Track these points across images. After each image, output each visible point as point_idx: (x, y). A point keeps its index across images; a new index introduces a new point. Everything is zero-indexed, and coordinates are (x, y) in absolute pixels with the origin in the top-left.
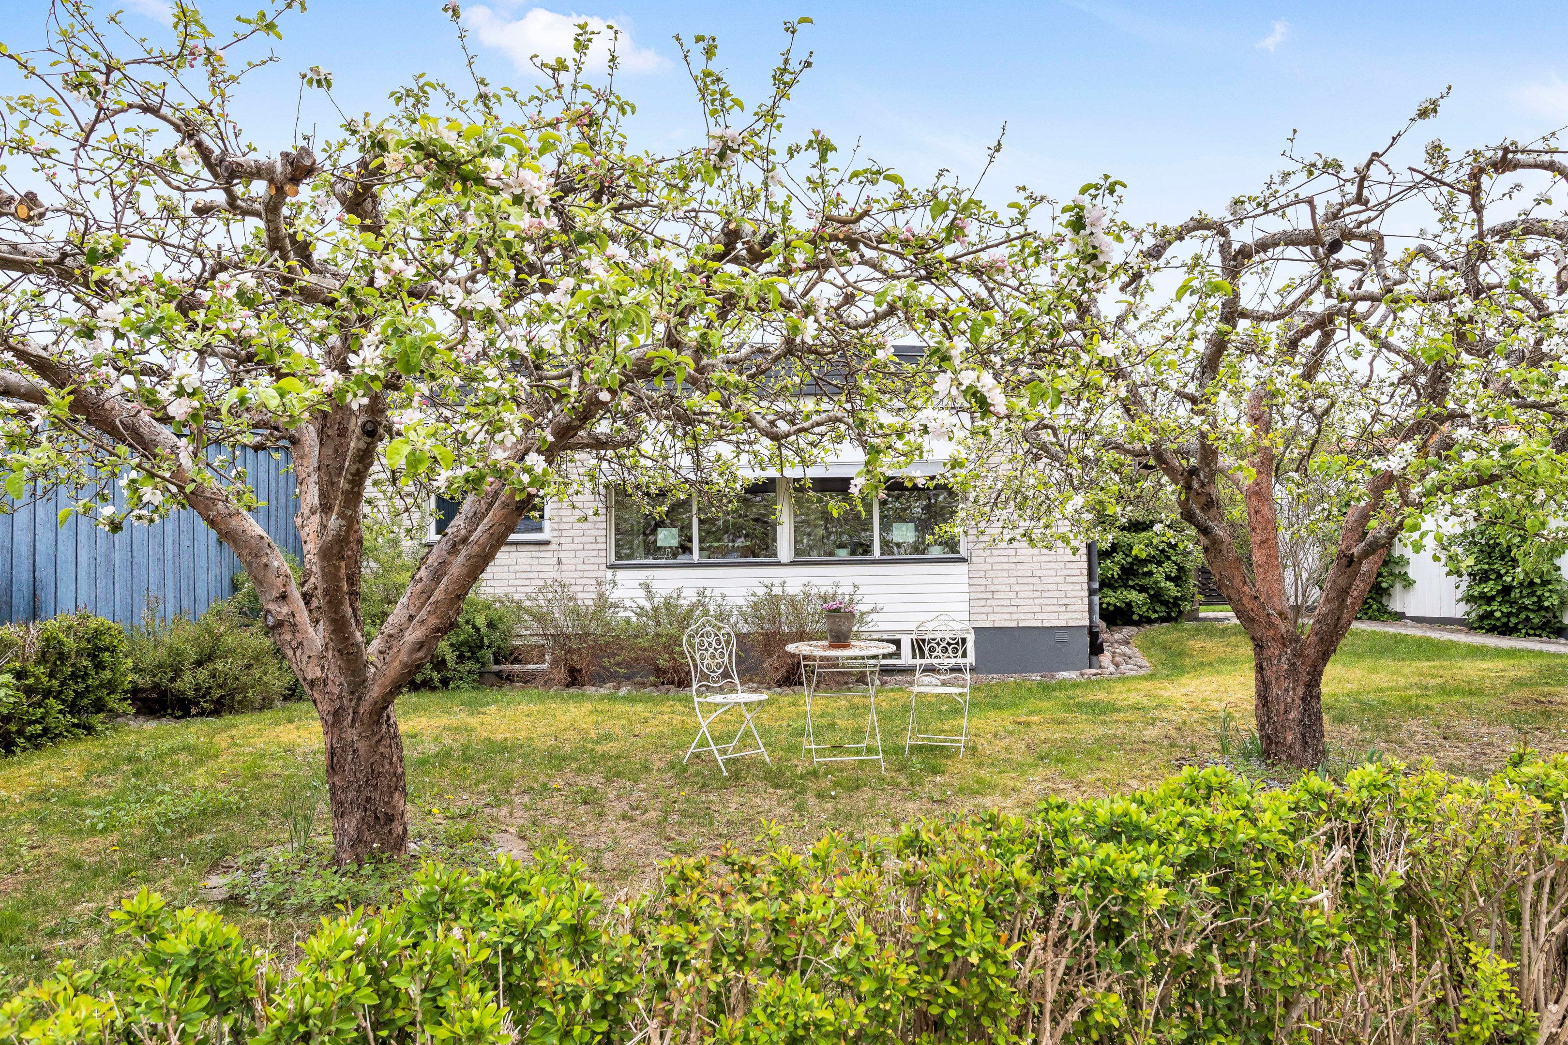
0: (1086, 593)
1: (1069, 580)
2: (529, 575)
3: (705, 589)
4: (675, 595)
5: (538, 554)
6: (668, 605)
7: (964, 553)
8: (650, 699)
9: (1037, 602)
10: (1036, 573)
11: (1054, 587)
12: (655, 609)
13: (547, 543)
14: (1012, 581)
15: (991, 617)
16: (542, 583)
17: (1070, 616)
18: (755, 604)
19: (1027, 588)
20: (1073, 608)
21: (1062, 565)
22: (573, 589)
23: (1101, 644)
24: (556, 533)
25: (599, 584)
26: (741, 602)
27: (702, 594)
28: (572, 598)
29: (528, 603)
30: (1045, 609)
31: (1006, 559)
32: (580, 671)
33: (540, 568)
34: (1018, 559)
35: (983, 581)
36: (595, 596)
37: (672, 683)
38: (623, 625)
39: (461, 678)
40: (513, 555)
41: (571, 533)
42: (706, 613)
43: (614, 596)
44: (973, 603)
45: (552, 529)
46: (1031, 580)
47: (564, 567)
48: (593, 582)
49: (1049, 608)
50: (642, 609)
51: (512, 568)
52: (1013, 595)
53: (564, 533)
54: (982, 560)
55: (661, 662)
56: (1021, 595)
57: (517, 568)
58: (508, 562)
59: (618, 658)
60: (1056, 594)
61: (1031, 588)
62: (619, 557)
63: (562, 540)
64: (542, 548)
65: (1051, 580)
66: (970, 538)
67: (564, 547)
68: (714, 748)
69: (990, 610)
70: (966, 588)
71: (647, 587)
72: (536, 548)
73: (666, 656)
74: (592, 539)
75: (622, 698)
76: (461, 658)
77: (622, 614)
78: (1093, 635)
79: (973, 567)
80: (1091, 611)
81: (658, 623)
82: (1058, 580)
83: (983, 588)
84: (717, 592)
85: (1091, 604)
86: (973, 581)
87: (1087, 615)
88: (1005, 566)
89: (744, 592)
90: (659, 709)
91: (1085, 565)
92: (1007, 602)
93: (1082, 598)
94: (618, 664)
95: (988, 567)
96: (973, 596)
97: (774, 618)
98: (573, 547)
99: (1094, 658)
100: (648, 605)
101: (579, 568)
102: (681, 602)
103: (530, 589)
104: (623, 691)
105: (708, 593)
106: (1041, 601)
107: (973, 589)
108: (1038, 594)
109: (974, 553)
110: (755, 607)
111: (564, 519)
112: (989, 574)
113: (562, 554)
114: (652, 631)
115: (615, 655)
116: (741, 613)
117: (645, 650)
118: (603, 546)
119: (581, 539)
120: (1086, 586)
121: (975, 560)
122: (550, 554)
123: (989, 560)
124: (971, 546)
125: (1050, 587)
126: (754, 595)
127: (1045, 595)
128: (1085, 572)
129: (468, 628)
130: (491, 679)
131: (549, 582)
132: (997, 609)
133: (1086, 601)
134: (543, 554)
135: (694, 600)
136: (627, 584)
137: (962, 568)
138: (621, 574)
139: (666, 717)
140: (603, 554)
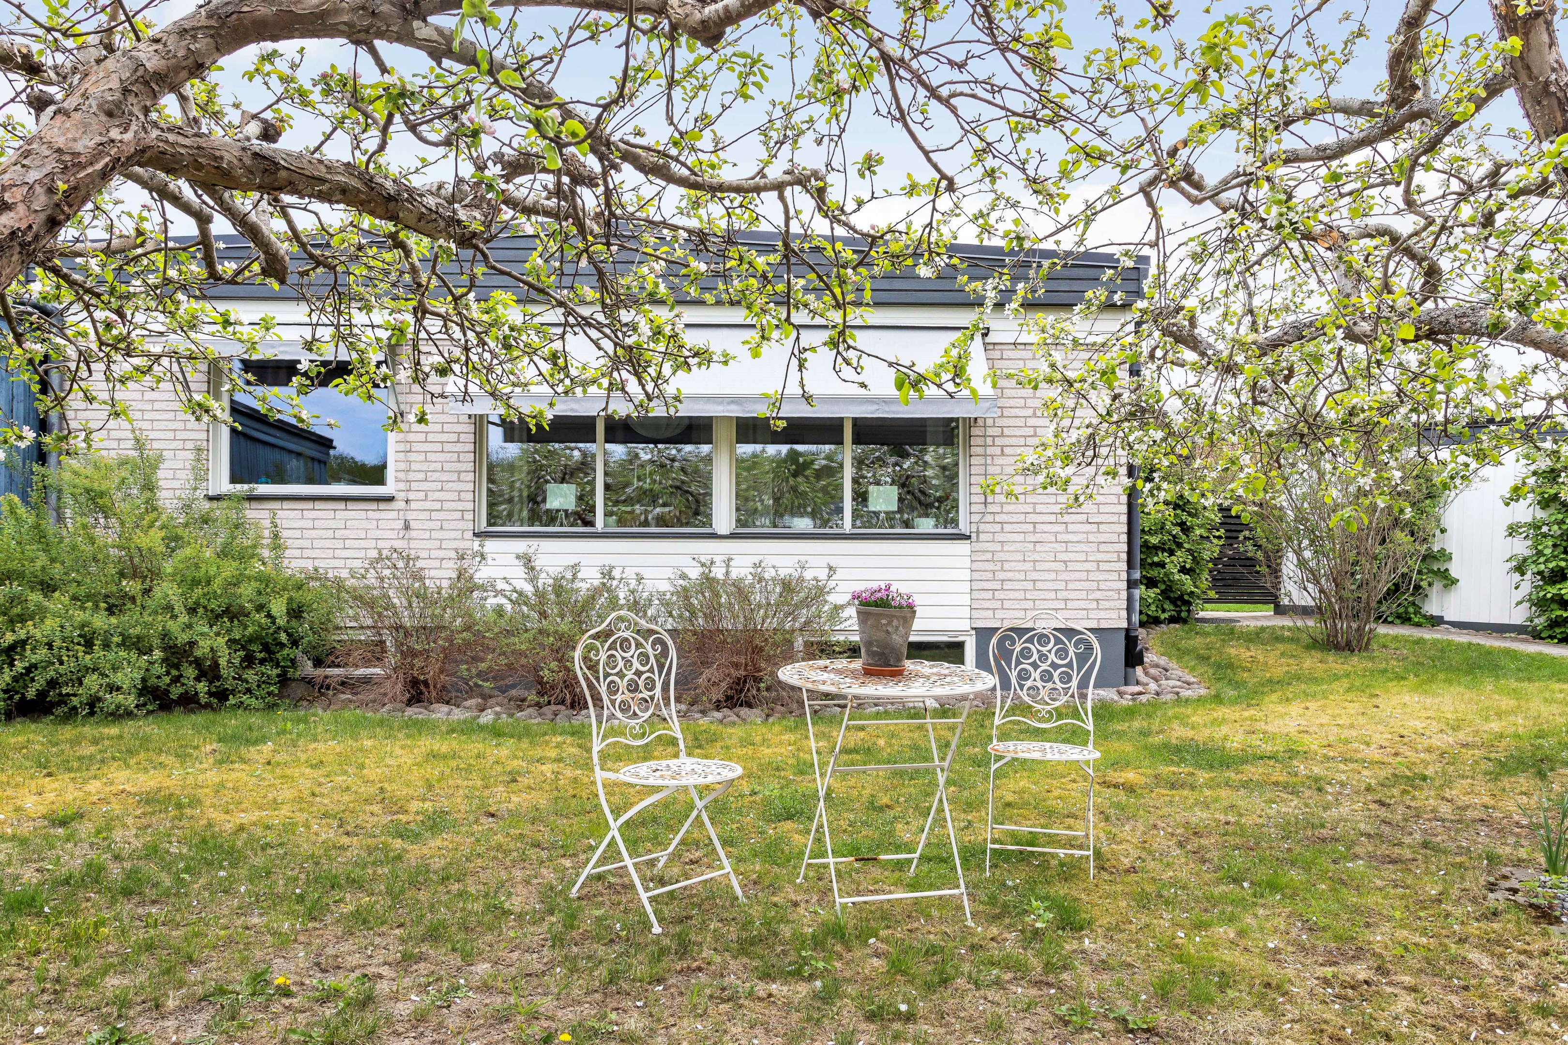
0: (1124, 585)
1: (1103, 566)
2: (364, 544)
3: (612, 568)
4: (569, 575)
5: (377, 515)
6: (558, 589)
7: (963, 527)
8: (527, 733)
9: (1060, 595)
10: (1060, 557)
11: (1084, 576)
12: (540, 595)
13: (390, 499)
14: (1029, 566)
15: (1000, 614)
16: (374, 554)
17: (1102, 614)
18: (685, 589)
19: (1047, 576)
20: (1107, 604)
21: (1094, 547)
22: (419, 564)
23: (1141, 652)
24: (402, 486)
25: (462, 558)
26: (665, 586)
27: (607, 574)
28: (418, 576)
29: (351, 583)
30: (1070, 604)
31: (1020, 537)
32: (426, 683)
33: (378, 534)
34: (1038, 537)
35: (990, 566)
36: (454, 575)
37: (563, 702)
38: (491, 617)
39: (249, 691)
40: (340, 515)
41: (425, 486)
42: (613, 604)
43: (482, 574)
44: (976, 595)
45: (397, 480)
46: (1054, 566)
47: (414, 534)
48: (453, 554)
49: (1076, 604)
50: (521, 594)
51: (338, 534)
52: (1030, 585)
53: (414, 486)
54: (989, 537)
55: (546, 674)
56: (1039, 585)
57: (346, 533)
58: (333, 524)
59: (483, 666)
60: (1086, 585)
61: (1053, 576)
62: (492, 519)
63: (411, 496)
64: (382, 506)
65: (1079, 566)
66: (975, 508)
67: (413, 505)
68: (629, 862)
69: (998, 604)
70: (967, 576)
71: (527, 561)
72: (374, 506)
73: (554, 665)
74: (455, 496)
75: (482, 728)
76: (249, 660)
77: (492, 601)
78: (1131, 641)
79: (978, 546)
80: (1129, 609)
81: (543, 615)
82: (1088, 566)
83: (990, 575)
84: (630, 573)
85: (1130, 599)
86: (976, 566)
87: (1124, 614)
88: (1019, 546)
89: (669, 573)
90: (538, 752)
91: (1125, 548)
92: (1021, 595)
93: (1118, 591)
94: (479, 675)
95: (998, 547)
96: (977, 585)
97: (712, 611)
98: (428, 505)
99: (1130, 670)
100: (528, 589)
101: (435, 535)
102: (578, 585)
103: (357, 564)
104: (487, 717)
105: (616, 573)
106: (1064, 595)
107: (976, 576)
108: (1061, 586)
109: (982, 527)
110: (685, 594)
111: (414, 466)
112: (999, 556)
113: (410, 516)
114: (533, 624)
115: (476, 659)
116: (665, 604)
117: (522, 654)
118: (470, 506)
119: (438, 495)
120: (1124, 576)
121: (982, 537)
122: (394, 515)
123: (999, 537)
124: (975, 518)
125: (1078, 575)
126: (684, 576)
127: (1071, 586)
128: (1124, 556)
129: (260, 617)
130: (300, 690)
131: (385, 553)
132: (1007, 604)
133: (1124, 595)
134: (383, 515)
135: (596, 583)
136: (501, 559)
137: (963, 547)
138: (491, 545)
139: (547, 768)
140: (469, 516)
